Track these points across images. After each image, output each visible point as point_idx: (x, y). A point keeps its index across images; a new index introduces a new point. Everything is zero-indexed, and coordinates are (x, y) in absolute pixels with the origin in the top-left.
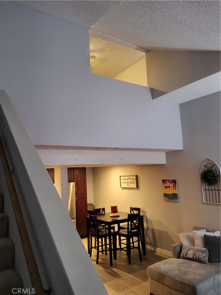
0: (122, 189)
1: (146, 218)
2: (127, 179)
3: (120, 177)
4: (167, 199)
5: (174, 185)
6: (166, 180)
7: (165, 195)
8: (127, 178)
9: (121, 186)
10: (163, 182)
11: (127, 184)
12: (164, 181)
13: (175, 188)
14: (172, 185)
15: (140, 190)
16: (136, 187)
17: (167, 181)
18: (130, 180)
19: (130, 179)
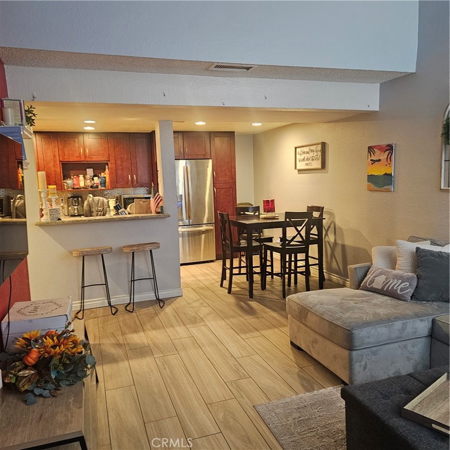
0: (299, 173)
1: (335, 225)
2: (308, 153)
3: (296, 148)
4: (373, 186)
5: (389, 156)
6: (375, 147)
7: (371, 178)
8: (306, 149)
9: (296, 168)
10: (369, 152)
11: (307, 162)
12: (371, 149)
13: (390, 161)
14: (383, 156)
15: (327, 173)
16: (320, 166)
17: (377, 148)
18: (311, 154)
19: (312, 151)
